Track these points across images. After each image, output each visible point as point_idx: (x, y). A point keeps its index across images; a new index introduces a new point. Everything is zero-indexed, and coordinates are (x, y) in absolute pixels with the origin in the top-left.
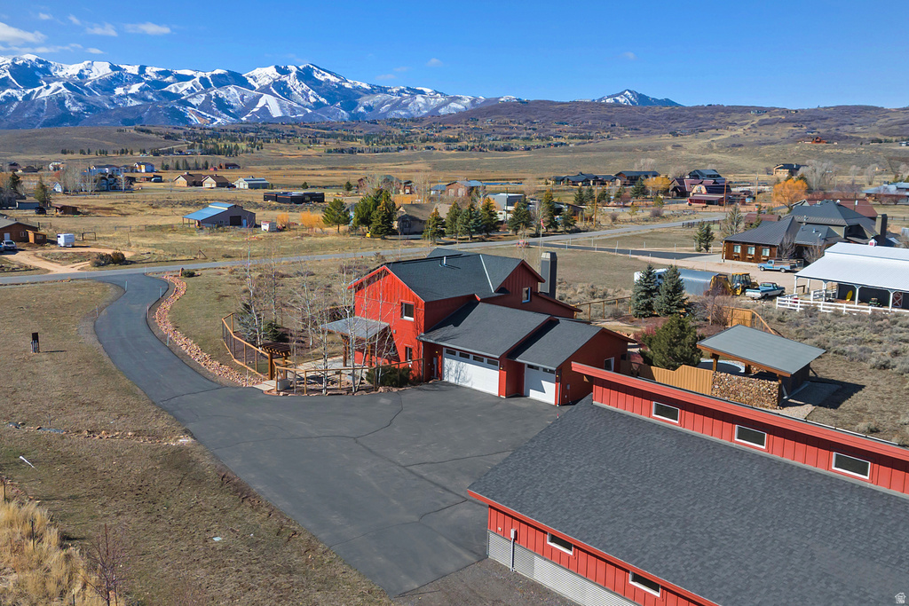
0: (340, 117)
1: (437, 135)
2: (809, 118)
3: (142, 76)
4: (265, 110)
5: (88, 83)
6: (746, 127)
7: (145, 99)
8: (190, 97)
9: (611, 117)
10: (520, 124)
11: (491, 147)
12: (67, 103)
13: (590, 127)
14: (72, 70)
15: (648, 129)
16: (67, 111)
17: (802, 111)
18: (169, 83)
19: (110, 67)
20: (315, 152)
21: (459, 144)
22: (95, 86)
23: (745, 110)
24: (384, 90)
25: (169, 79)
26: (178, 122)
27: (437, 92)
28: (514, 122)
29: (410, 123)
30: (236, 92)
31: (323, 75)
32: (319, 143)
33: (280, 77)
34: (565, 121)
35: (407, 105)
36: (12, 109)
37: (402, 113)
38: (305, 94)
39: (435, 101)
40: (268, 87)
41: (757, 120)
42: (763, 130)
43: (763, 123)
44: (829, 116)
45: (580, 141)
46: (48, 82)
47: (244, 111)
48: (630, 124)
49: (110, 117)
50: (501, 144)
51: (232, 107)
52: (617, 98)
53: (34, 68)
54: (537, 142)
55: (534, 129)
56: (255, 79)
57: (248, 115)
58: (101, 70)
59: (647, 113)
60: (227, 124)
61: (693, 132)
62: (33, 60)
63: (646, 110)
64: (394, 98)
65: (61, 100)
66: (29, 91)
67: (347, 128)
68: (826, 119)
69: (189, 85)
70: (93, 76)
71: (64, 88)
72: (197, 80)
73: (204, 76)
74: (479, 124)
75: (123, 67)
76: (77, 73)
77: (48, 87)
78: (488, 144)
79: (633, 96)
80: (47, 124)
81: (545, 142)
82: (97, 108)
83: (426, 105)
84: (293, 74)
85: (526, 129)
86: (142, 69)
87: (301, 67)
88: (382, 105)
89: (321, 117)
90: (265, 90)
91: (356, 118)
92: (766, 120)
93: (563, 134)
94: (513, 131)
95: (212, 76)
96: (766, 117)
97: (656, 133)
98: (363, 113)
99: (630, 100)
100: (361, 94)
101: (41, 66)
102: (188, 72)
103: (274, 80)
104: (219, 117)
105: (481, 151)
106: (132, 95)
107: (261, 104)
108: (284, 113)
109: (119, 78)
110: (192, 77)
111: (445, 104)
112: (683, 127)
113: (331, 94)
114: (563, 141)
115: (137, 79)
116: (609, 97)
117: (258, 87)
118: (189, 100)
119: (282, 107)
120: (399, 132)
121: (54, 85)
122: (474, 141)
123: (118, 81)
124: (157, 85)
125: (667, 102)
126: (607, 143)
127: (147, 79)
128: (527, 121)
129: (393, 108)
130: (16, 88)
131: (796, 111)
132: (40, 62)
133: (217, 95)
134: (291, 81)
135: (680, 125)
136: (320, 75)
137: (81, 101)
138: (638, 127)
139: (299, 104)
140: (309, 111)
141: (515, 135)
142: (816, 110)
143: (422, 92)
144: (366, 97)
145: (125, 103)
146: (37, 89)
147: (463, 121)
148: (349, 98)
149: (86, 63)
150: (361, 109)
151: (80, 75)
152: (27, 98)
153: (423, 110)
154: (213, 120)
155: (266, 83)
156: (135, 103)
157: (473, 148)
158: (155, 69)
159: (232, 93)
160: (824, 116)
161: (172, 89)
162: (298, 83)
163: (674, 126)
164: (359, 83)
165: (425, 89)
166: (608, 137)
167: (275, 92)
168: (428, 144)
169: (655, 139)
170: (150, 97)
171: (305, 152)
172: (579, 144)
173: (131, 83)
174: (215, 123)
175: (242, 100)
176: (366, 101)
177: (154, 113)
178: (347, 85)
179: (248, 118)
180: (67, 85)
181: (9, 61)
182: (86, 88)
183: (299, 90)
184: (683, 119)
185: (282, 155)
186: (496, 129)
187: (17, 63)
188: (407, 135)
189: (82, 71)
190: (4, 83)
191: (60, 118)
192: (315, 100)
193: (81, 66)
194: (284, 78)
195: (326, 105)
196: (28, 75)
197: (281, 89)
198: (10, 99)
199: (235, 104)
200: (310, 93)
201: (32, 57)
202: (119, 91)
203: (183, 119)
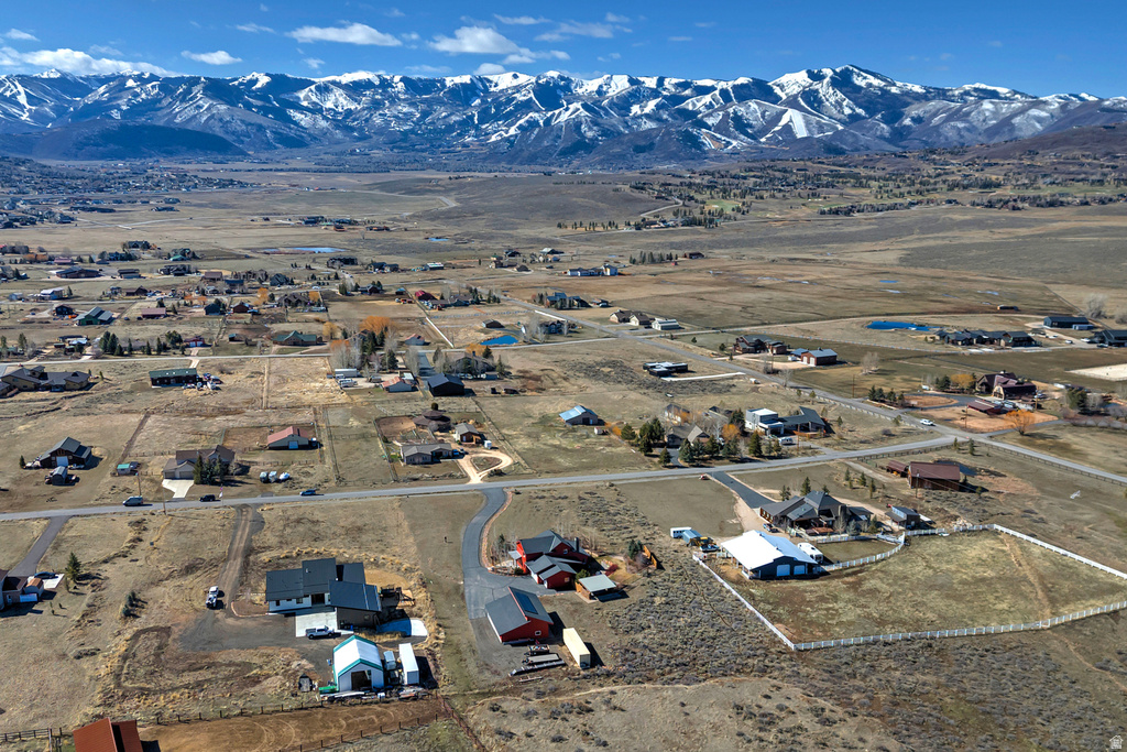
0: (878, 133)
1: (976, 175)
3: (660, 89)
4: (788, 128)
5: (606, 101)
7: (660, 120)
8: (706, 116)
11: (1037, 200)
12: (584, 128)
14: (591, 86)
16: (583, 136)
18: (688, 97)
19: (629, 81)
20: (807, 213)
21: (996, 193)
22: (612, 104)
24: (942, 94)
25: (688, 92)
26: (691, 147)
27: (1016, 92)
28: (1087, 157)
30: (757, 107)
31: (865, 78)
33: (811, 85)
35: (968, 114)
36: (533, 136)
37: (961, 125)
38: (839, 104)
39: (1008, 108)
40: (795, 96)
46: (569, 103)
47: (763, 131)
49: (622, 143)
51: (751, 126)
53: (557, 86)
54: (1108, 191)
55: (1113, 168)
56: (782, 87)
57: (769, 136)
58: (620, 84)
60: (743, 147)
62: (556, 77)
64: (953, 104)
65: (578, 125)
66: (550, 114)
67: (867, 164)
69: (707, 99)
70: (611, 93)
71: (582, 110)
72: (717, 92)
73: (725, 87)
75: (642, 79)
76: (595, 88)
77: (567, 109)
78: (1034, 194)
80: (565, 153)
82: (612, 132)
83: (995, 113)
84: (827, 80)
85: (1102, 166)
86: (660, 82)
87: (838, 70)
88: (935, 115)
89: (854, 135)
90: (792, 103)
91: (899, 135)
94: (1084, 169)
95: (734, 87)
98: (909, 126)
100: (909, 100)
101: (562, 83)
102: (708, 83)
103: (805, 87)
104: (735, 138)
106: (647, 116)
107: (784, 121)
108: (809, 130)
109: (636, 94)
110: (713, 88)
111: (1022, 111)
113: (870, 102)
115: (655, 93)
117: (784, 97)
118: (705, 119)
119: (808, 123)
121: (572, 107)
123: (635, 96)
124: (676, 99)
127: (665, 93)
128: (1108, 154)
129: (947, 120)
130: (538, 111)
132: (562, 78)
133: (735, 113)
134: (824, 89)
136: (860, 78)
137: (596, 124)
139: (830, 117)
140: (840, 127)
141: (1083, 176)
143: (994, 95)
144: (916, 105)
145: (639, 125)
146: (557, 112)
147: (1018, 154)
148: (889, 106)
149: (606, 77)
150: (907, 122)
151: (600, 92)
152: (548, 122)
153: (991, 120)
154: (729, 143)
155: (795, 92)
156: (650, 125)
158: (675, 81)
159: (753, 110)
161: (689, 105)
162: (831, 91)
164: (910, 86)
165: (1000, 89)
167: (803, 103)
168: (954, 194)
170: (665, 117)
173: (648, 98)
174: (730, 147)
175: (763, 117)
176: (915, 110)
177: (666, 138)
178: (894, 90)
179: (768, 139)
180: (585, 106)
181: (533, 80)
182: (603, 108)
183: (832, 100)
187: (540, 82)
189: (601, 86)
190: (527, 106)
191: (577, 146)
192: (850, 112)
193: (600, 81)
194: (817, 86)
195: (864, 118)
196: (551, 95)
197: (811, 99)
198: (533, 124)
199: (754, 123)
200: (845, 103)
201: (555, 74)
202: (635, 109)
203: (695, 142)
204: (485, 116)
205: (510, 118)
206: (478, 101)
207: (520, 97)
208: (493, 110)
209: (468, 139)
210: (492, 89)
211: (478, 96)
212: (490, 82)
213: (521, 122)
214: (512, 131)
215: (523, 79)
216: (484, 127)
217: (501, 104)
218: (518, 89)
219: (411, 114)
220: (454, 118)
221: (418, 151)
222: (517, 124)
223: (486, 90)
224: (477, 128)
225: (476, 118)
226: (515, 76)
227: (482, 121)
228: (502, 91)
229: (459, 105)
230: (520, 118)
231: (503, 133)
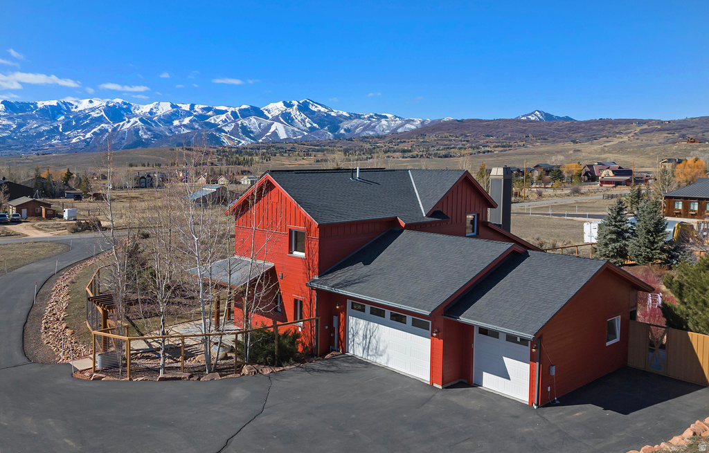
0: (327, 137)
1: (396, 147)
2: (680, 127)
3: (192, 111)
4: (275, 134)
5: (156, 118)
6: (630, 135)
7: (193, 128)
8: (224, 126)
9: (525, 130)
10: (456, 137)
11: (435, 155)
12: (141, 133)
13: (510, 139)
14: (146, 109)
15: (554, 139)
16: (140, 138)
17: (674, 121)
18: (211, 116)
19: (171, 106)
20: (307, 162)
21: (411, 154)
22: (160, 120)
23: (628, 122)
24: (358, 117)
25: (210, 113)
26: (215, 144)
27: (396, 117)
28: (452, 136)
29: (377, 139)
30: (255, 121)
31: (316, 107)
32: (311, 156)
33: (286, 110)
34: (490, 134)
35: (374, 127)
36: (104, 138)
37: (371, 133)
38: (303, 121)
39: (395, 123)
40: (278, 116)
41: (638, 129)
42: (644, 137)
43: (643, 132)
44: (696, 125)
45: (502, 149)
46: (129, 118)
47: (261, 135)
48: (540, 135)
49: (168, 142)
50: (443, 153)
51: (252, 132)
52: (529, 117)
53: (121, 108)
54: (471, 151)
55: (467, 141)
56: (269, 112)
57: (264, 138)
58: (165, 108)
59: (553, 126)
60: (248, 144)
61: (589, 140)
62: (120, 103)
63: (552, 124)
64: (366, 122)
65: (137, 131)
66: (116, 125)
67: (330, 144)
68: (693, 127)
69: (223, 117)
70: (159, 113)
71: (139, 122)
72: (229, 113)
73: (234, 110)
74: (427, 138)
75: (180, 105)
76: (148, 110)
77: (129, 122)
78: (433, 153)
79: (542, 115)
80: (126, 148)
81: (476, 150)
82: (161, 136)
83: (388, 126)
84: (295, 107)
85: (461, 141)
86: (192, 107)
87: (301, 102)
88: (357, 127)
89: (314, 138)
90: (276, 119)
92: (646, 129)
93: (489, 144)
94: (452, 143)
95: (240, 110)
96: (645, 127)
97: (560, 142)
98: (343, 134)
99: (539, 118)
100: (342, 120)
101: (125, 106)
102: (223, 108)
103: (282, 111)
104: (244, 139)
105: (427, 157)
106: (185, 126)
107: (272, 130)
108: (288, 135)
109: (176, 114)
110: (226, 111)
111: (402, 125)
112: (581, 136)
113: (321, 120)
114: (489, 149)
115: (188, 114)
116: (523, 116)
117: (271, 117)
118: (223, 128)
119: (287, 131)
120: (368, 146)
121: (132, 120)
122: (423, 151)
123: (176, 115)
124: (202, 118)
125: (567, 119)
126: (523, 149)
127: (195, 114)
128: (462, 135)
129: (364, 130)
130: (108, 123)
131: (669, 122)
132: (125, 104)
133: (242, 124)
134: (294, 112)
135: (579, 135)
136: (314, 107)
137: (150, 131)
138: (546, 137)
139: (299, 129)
140: (306, 134)
141: (453, 146)
142: (684, 120)
143: (385, 117)
144: (346, 122)
145: (180, 132)
146: (121, 124)
147: (415, 136)
148: (332, 123)
149: (155, 103)
150: (342, 131)
151: (151, 113)
152: (115, 130)
153: (386, 130)
154: (239, 142)
155: (277, 114)
156: (186, 131)
157: (422, 156)
158: (201, 106)
159: (253, 122)
160: (692, 125)
161: (212, 120)
162: (298, 113)
163: (574, 136)
164: (341, 112)
165: (388, 115)
166: (524, 145)
167: (282, 120)
168: (389, 154)
169: (560, 146)
170: (196, 126)
171: (300, 162)
172: (502, 151)
173: (185, 117)
174: (240, 144)
175: (260, 127)
176: (346, 125)
177: (199, 138)
178: (333, 114)
179: (263, 140)
180: (141, 120)
181: (104, 104)
182: (154, 122)
183: (299, 118)
184: (581, 130)
185: (284, 164)
186: (439, 142)
187: (109, 105)
188: (374, 148)
189: (152, 109)
190: (100, 120)
191: (137, 142)
192: (310, 126)
193: (151, 106)
194: (289, 110)
195: (318, 129)
196: (116, 113)
197: (287, 118)
198: (103, 131)
199: (254, 130)
200: (306, 120)
201: (120, 101)
202: (176, 123)
203: (218, 141)
204: (67, 126)
205: (87, 128)
206: (62, 117)
207: (94, 115)
208: (74, 123)
209: (54, 142)
210: (73, 110)
211: (63, 114)
212: (72, 105)
213: (95, 130)
214: (88, 135)
215: (96, 103)
216: (67, 133)
217: (80, 119)
218: (93, 109)
219: (9, 125)
220: (44, 128)
221: (12, 149)
222: (92, 131)
223: (69, 111)
224: (61, 134)
225: (61, 127)
226: (91, 102)
227: (65, 130)
228: (80, 111)
229: (48, 120)
230: (95, 128)
231: (81, 137)
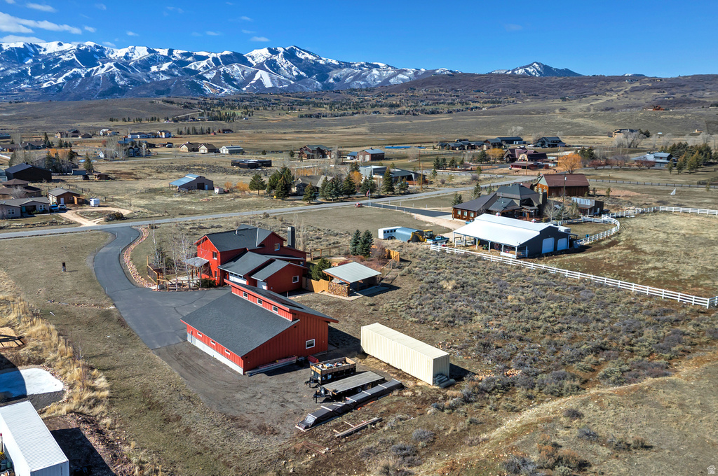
0: (315, 87)
1: (384, 101)
2: (670, 86)
3: (171, 57)
4: (260, 82)
5: (132, 63)
6: (620, 93)
7: (172, 75)
8: (205, 73)
9: (517, 86)
10: (446, 92)
11: (423, 111)
12: (117, 79)
13: (501, 94)
14: (120, 53)
15: (544, 95)
16: (116, 84)
17: (666, 79)
18: (190, 62)
19: (148, 51)
20: (291, 117)
21: (399, 109)
22: (136, 65)
23: (621, 79)
24: (348, 65)
25: (190, 59)
26: (196, 92)
27: (389, 66)
28: (442, 91)
29: (365, 92)
30: (238, 68)
31: (304, 54)
32: (295, 110)
33: (271, 57)
34: (481, 89)
35: (365, 76)
36: (77, 84)
37: (362, 83)
38: (289, 69)
39: (387, 73)
40: (262, 64)
41: (629, 87)
42: (633, 96)
43: (633, 90)
44: (687, 83)
45: (491, 105)
46: (103, 63)
47: (244, 83)
48: (531, 91)
49: (147, 89)
50: (429, 108)
51: (235, 80)
52: (527, 69)
53: (93, 52)
54: (459, 107)
55: (457, 96)
56: (253, 58)
57: (247, 86)
58: (141, 53)
59: (545, 83)
60: (232, 93)
61: (578, 97)
62: (93, 46)
63: (545, 80)
64: (356, 71)
65: (112, 77)
66: (89, 70)
67: (317, 96)
68: (684, 86)
69: (204, 63)
70: (135, 58)
71: (114, 67)
72: (210, 59)
73: (215, 56)
74: (416, 93)
75: (157, 50)
76: (124, 55)
77: (103, 67)
78: (421, 109)
79: (540, 67)
80: (103, 95)
81: (465, 106)
82: (138, 82)
83: (380, 76)
84: (281, 54)
85: (451, 96)
86: (171, 52)
87: (287, 49)
88: (347, 77)
89: (301, 87)
90: (260, 66)
91: (327, 87)
92: (636, 87)
93: (479, 100)
94: (441, 97)
95: (222, 56)
96: (637, 84)
97: (550, 98)
98: (332, 83)
99: (537, 70)
100: (331, 68)
101: (98, 50)
102: (204, 54)
103: (267, 58)
104: (226, 87)
105: (414, 115)
106: (163, 72)
107: (257, 77)
108: (273, 84)
109: (154, 59)
110: (207, 57)
111: (394, 76)
112: (572, 93)
113: (309, 68)
114: (478, 105)
115: (167, 59)
116: (521, 68)
117: (255, 64)
118: (204, 75)
119: (272, 80)
120: (355, 99)
121: (107, 65)
122: (411, 106)
123: (153, 61)
124: (181, 63)
125: (567, 72)
126: (512, 107)
127: (174, 59)
128: (453, 89)
129: (354, 79)
130: (80, 68)
131: (661, 80)
132: (98, 47)
133: (224, 71)
134: (279, 59)
135: (570, 92)
136: (301, 54)
137: (126, 76)
138: (537, 93)
139: (285, 77)
140: (292, 82)
141: (442, 101)
142: (677, 78)
143: (377, 66)
144: (335, 71)
145: (158, 78)
146: (95, 68)
147: (405, 90)
148: (321, 72)
149: (130, 47)
150: (331, 80)
151: (126, 57)
152: (88, 75)
154: (222, 90)
155: (261, 61)
156: (165, 78)
157: (408, 112)
158: (180, 52)
159: (236, 70)
160: (682, 84)
161: (192, 66)
162: (284, 61)
163: (565, 92)
164: (330, 60)
165: (380, 64)
166: (513, 101)
167: (267, 68)
168: (376, 109)
169: (550, 103)
170: (176, 73)
171: (284, 117)
172: (490, 107)
173: (163, 62)
174: (223, 93)
175: (243, 74)
176: (335, 74)
177: (179, 86)
178: (321, 62)
179: (247, 88)
180: (116, 65)
181: (75, 47)
182: (130, 67)
183: (285, 66)
184: (572, 87)
185: (267, 120)
186: (428, 96)
187: (81, 48)
188: (362, 102)
189: (127, 53)
190: (71, 64)
191: (112, 90)
192: (297, 74)
193: (126, 50)
194: (275, 57)
195: (306, 78)
196: (88, 57)
197: (272, 65)
198: (76, 76)
199: (238, 78)
200: (293, 68)
201: (92, 44)
202: (154, 69)
203: (200, 90)
204: (36, 70)
205: (58, 72)
206: (30, 61)
207: (65, 58)
208: (43, 67)
209: (23, 86)
210: (42, 53)
211: (31, 57)
212: (40, 47)
213: (67, 74)
214: (60, 80)
215: (66, 46)
216: (36, 78)
217: (50, 62)
218: (63, 53)
220: (11, 72)
222: (64, 76)
223: (37, 53)
224: (30, 78)
225: (29, 71)
226: (60, 44)
227: (34, 74)
228: (50, 54)
229: (15, 63)
230: (66, 72)
231: (52, 82)
